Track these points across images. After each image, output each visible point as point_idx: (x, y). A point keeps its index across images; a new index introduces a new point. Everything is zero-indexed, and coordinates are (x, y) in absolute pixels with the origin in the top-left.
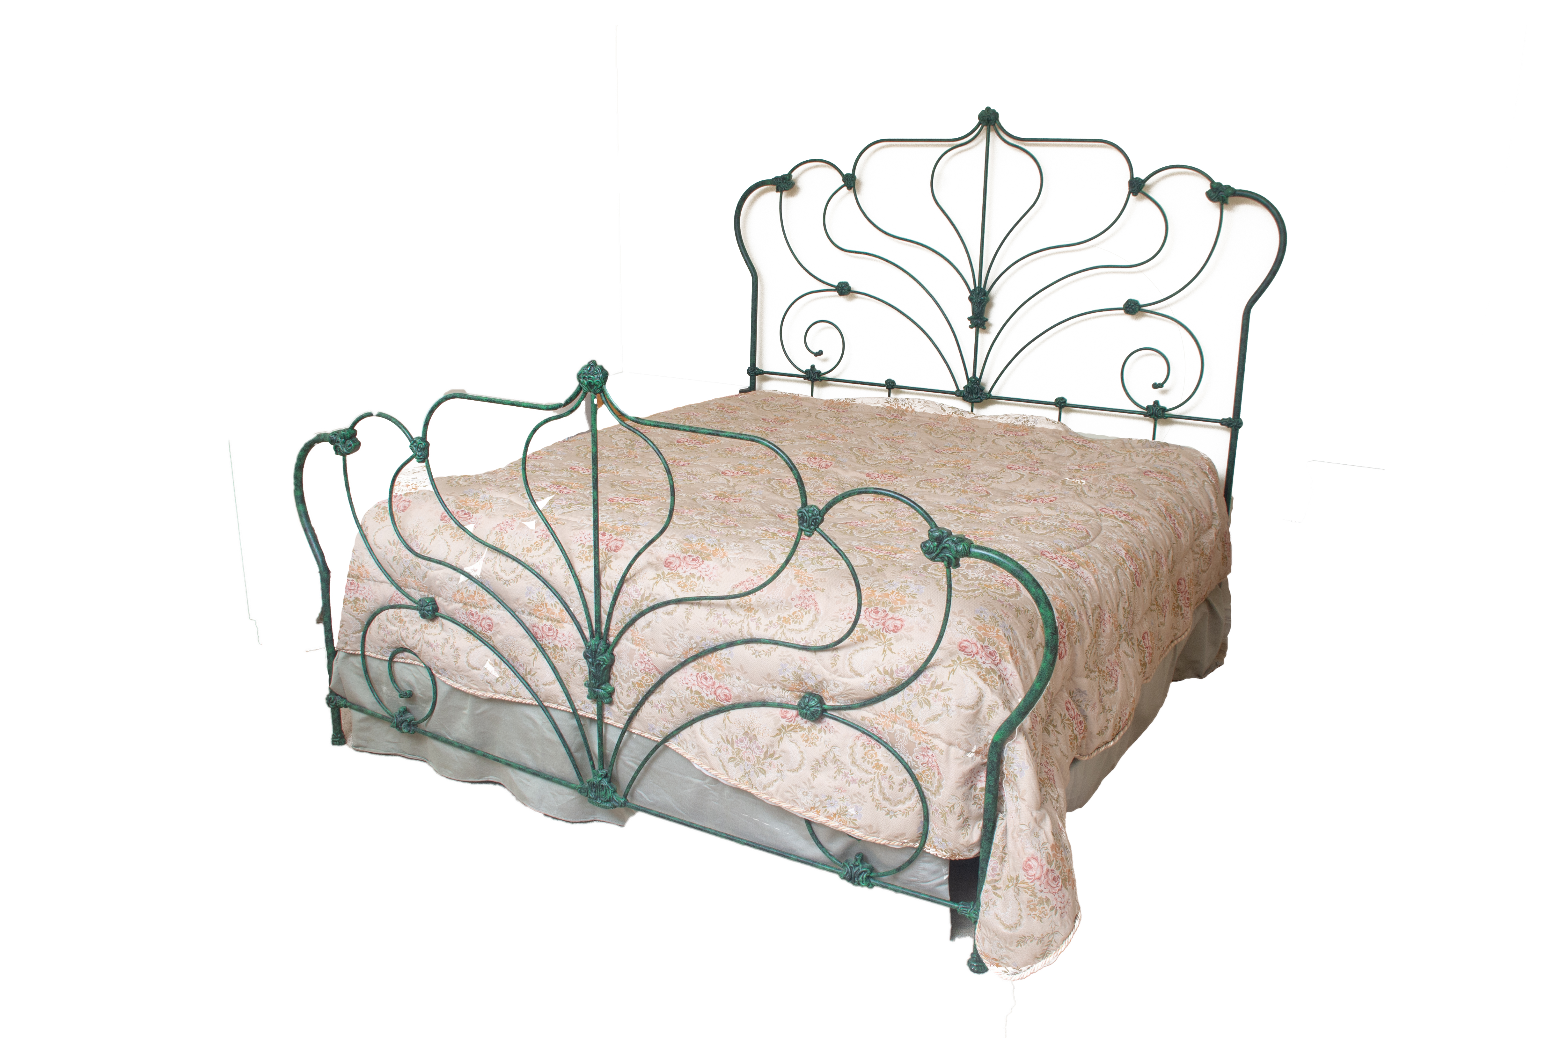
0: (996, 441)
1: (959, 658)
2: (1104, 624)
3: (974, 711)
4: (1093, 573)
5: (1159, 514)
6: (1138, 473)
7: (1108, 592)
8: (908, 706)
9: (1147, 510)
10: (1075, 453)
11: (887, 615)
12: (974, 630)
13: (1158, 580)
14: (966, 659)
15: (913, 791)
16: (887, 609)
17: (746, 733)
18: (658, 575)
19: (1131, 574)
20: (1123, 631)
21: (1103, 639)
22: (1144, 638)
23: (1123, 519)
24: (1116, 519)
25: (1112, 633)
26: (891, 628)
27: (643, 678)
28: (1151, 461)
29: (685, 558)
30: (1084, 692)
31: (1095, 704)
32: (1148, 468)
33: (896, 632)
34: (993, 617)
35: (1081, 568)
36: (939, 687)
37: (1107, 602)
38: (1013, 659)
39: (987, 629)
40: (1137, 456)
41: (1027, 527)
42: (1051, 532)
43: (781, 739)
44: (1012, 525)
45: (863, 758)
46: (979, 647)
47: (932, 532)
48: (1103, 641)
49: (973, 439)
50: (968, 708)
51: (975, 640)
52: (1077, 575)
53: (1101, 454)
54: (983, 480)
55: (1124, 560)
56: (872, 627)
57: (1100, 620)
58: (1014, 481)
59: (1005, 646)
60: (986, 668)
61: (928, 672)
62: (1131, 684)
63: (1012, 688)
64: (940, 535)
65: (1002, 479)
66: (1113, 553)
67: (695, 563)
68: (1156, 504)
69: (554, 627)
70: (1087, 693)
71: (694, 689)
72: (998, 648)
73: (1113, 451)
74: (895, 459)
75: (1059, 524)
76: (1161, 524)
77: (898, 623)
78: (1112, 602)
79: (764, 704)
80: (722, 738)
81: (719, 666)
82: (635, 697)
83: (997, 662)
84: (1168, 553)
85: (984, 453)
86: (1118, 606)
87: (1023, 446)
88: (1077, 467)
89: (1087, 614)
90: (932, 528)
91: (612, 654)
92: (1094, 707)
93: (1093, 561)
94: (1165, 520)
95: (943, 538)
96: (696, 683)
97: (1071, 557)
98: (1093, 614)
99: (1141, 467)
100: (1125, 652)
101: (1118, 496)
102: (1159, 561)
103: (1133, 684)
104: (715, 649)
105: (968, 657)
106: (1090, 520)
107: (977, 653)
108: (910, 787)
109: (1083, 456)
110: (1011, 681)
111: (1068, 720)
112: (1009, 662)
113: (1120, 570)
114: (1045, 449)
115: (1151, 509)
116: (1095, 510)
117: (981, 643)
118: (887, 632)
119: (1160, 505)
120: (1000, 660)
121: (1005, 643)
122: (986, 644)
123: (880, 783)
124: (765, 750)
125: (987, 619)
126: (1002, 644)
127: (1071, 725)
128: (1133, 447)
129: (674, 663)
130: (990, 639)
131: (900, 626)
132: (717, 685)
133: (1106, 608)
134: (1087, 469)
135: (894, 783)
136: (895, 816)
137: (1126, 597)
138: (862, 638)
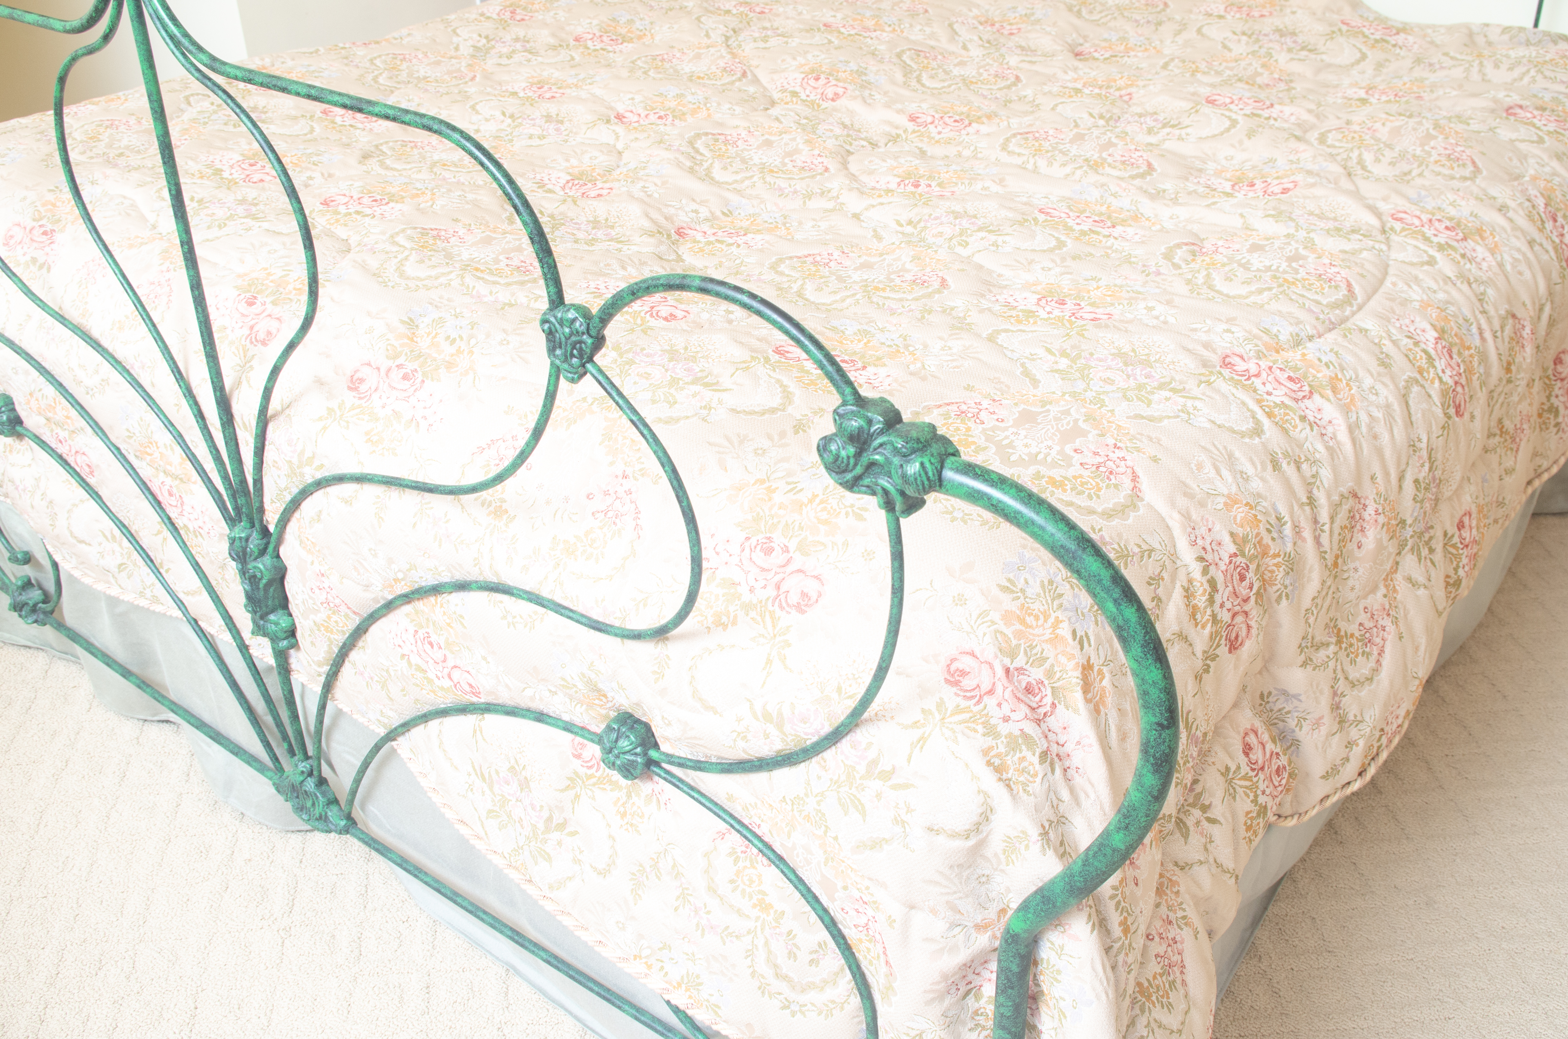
0: (1205, 30)
1: (940, 704)
2: (1362, 530)
3: (971, 842)
4: (1346, 409)
5: (1530, 217)
6: (1493, 111)
7: (1379, 452)
8: (818, 803)
9: (1502, 209)
10: (1364, 57)
11: (789, 561)
12: (993, 623)
13: (1509, 381)
14: (958, 710)
15: (842, 970)
16: (792, 546)
17: (512, 769)
18: (330, 410)
19: (1444, 393)
20: (1409, 531)
21: (1357, 564)
22: (1460, 526)
23: (1441, 238)
24: (1427, 239)
25: (1380, 547)
26: (794, 598)
27: (329, 617)
28: (1526, 80)
29: (389, 370)
30: (1296, 697)
31: (1321, 718)
32: (1515, 99)
33: (803, 612)
34: (1051, 582)
35: (1316, 397)
36: (886, 776)
37: (1373, 478)
38: (1088, 701)
39: (1030, 620)
40: (1497, 66)
41: (1208, 275)
42: (1260, 291)
43: (577, 797)
44: (1177, 267)
45: (732, 881)
46: (1000, 672)
47: (841, 416)
48: (1356, 570)
49: (1159, 24)
50: (954, 835)
51: (988, 651)
52: (1303, 418)
53: (1418, 61)
54: (1150, 131)
55: (1430, 357)
56: (752, 590)
57: (1354, 522)
58: (1214, 136)
59: (1071, 665)
60: (1009, 735)
61: (860, 736)
62: (1417, 649)
63: (1078, 780)
64: (860, 429)
65: (1189, 130)
66: (1406, 341)
67: (406, 384)
68: (1524, 192)
69: (175, 490)
70: (1303, 698)
71: (415, 659)
72: (1050, 674)
73: (1446, 54)
74: (985, 75)
75: (1284, 265)
76: (1531, 243)
77: (812, 587)
78: (1387, 474)
79: (541, 717)
80: (473, 767)
81: (449, 624)
82: (326, 648)
83: (1042, 711)
84: (1541, 310)
85: (1172, 60)
86: (1401, 479)
87: (1257, 40)
88: (1362, 94)
89: (1316, 521)
90: (844, 403)
91: (278, 556)
92: (1317, 723)
93: (1350, 374)
94: (1541, 230)
95: (871, 437)
96: (415, 650)
97: (1296, 369)
98: (1332, 519)
99: (1501, 95)
100: (1409, 579)
101: (1439, 174)
102: (1516, 339)
103: (1422, 648)
104: (436, 590)
105: (964, 704)
106: (1361, 251)
107: (991, 692)
108: (834, 959)
109: (1379, 66)
110: (1076, 761)
111: (1245, 778)
112: (1076, 711)
113: (1415, 389)
114: (1303, 49)
115: (1512, 204)
116: (1378, 215)
117: (1007, 661)
118: (781, 607)
119: (1533, 192)
120: (1054, 705)
121: (1072, 657)
122: (1020, 661)
123: (766, 943)
124: (545, 814)
125: (1034, 589)
126: (1063, 659)
127: (1254, 787)
128: (1490, 44)
129: (375, 600)
130: (1032, 647)
131: (814, 596)
132: (450, 663)
133: (1369, 492)
134: (1384, 98)
135: (798, 948)
136: (803, 1013)
137: (1424, 454)
138: (724, 619)
